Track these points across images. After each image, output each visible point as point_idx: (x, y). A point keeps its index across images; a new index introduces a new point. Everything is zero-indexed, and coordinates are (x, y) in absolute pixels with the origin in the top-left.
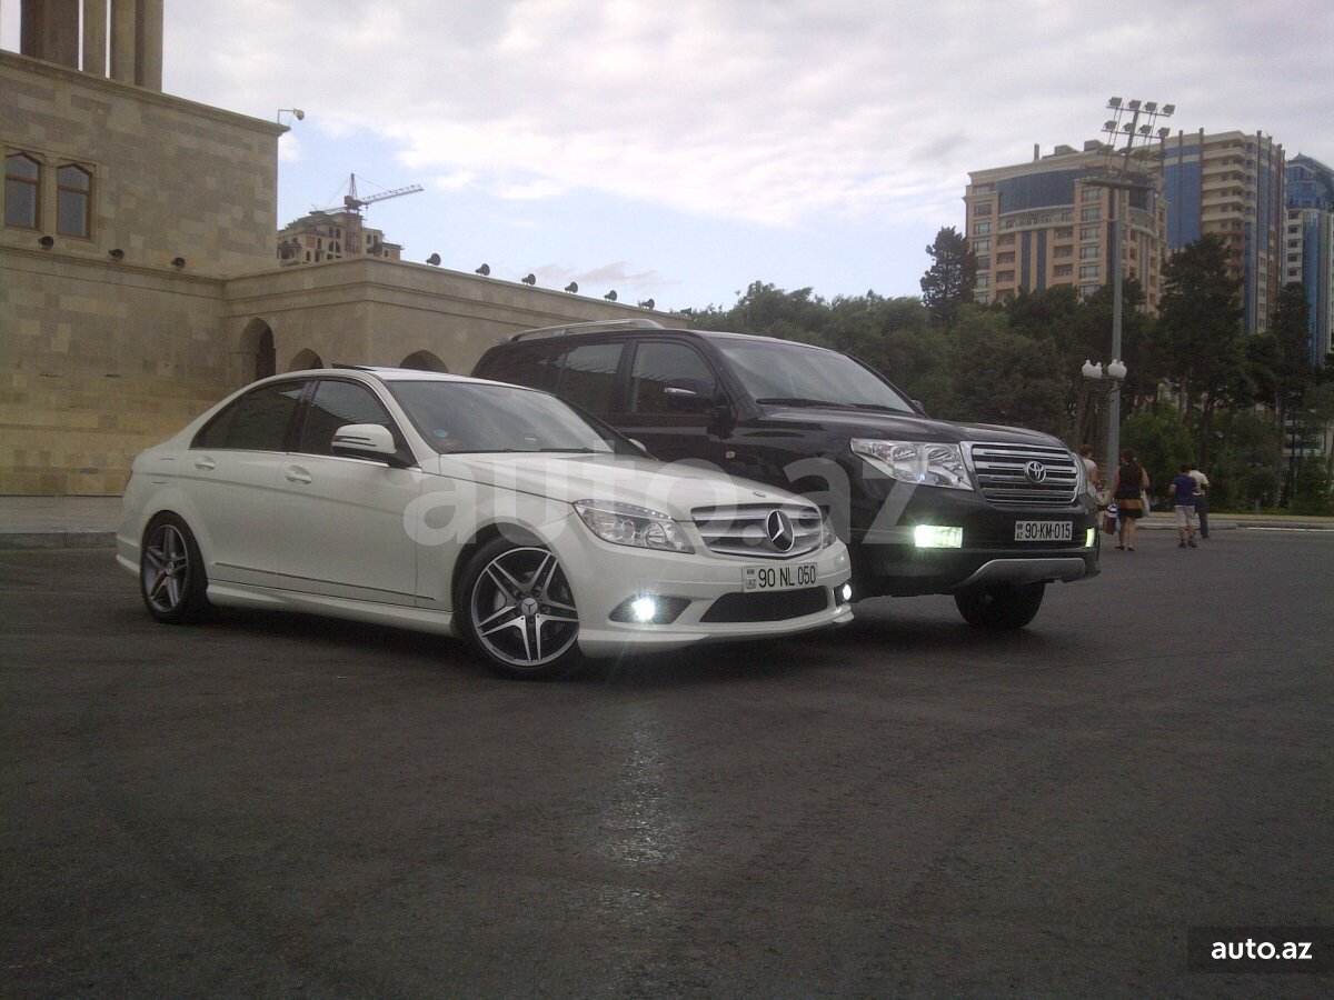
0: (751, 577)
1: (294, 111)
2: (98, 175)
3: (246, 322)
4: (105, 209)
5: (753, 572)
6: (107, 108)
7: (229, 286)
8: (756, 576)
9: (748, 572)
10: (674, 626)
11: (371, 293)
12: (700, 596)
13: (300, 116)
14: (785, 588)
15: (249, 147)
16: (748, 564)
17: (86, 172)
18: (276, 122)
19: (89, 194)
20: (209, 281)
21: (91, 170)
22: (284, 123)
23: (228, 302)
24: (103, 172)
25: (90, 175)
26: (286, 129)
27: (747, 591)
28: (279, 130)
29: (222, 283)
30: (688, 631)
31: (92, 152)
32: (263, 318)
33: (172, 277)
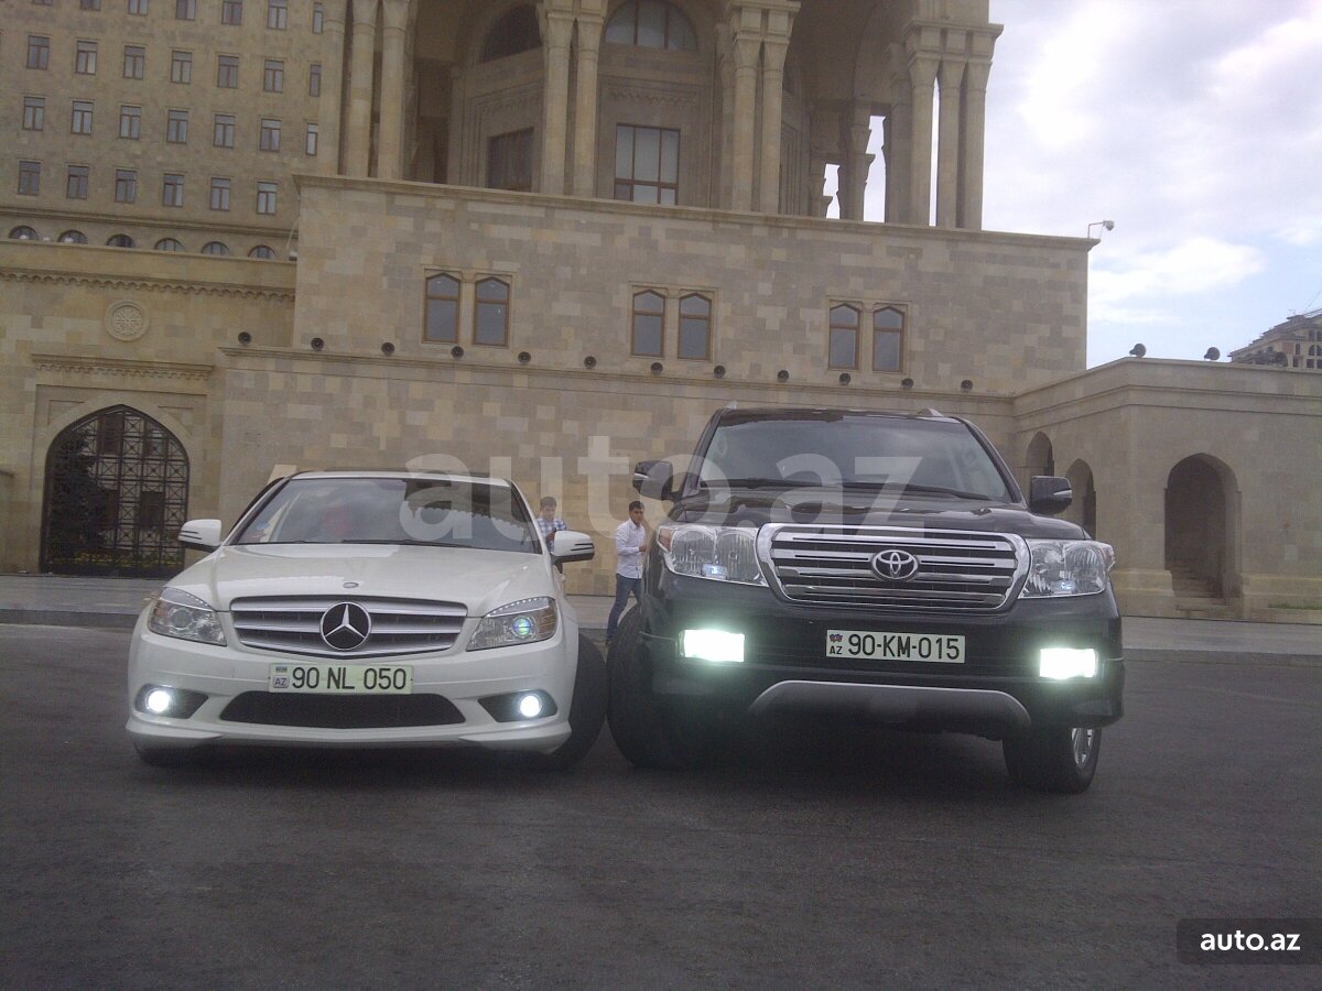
0: (281, 675)
1: (1104, 223)
2: (909, 314)
3: (1031, 436)
4: (915, 343)
5: (285, 670)
6: (918, 253)
7: (1017, 402)
8: (289, 674)
9: (277, 669)
10: (192, 722)
11: (1133, 397)
12: (218, 692)
13: (1110, 226)
14: (333, 690)
15: (1056, 266)
16: (280, 660)
17: (900, 312)
18: (1085, 236)
19: (902, 332)
20: (998, 400)
21: (903, 310)
22: (1094, 236)
23: (1016, 418)
24: (914, 311)
25: (903, 314)
26: (1096, 242)
27: (272, 690)
28: (1089, 243)
29: (1010, 401)
30: (204, 727)
31: (905, 294)
32: (1044, 431)
33: (961, 399)
